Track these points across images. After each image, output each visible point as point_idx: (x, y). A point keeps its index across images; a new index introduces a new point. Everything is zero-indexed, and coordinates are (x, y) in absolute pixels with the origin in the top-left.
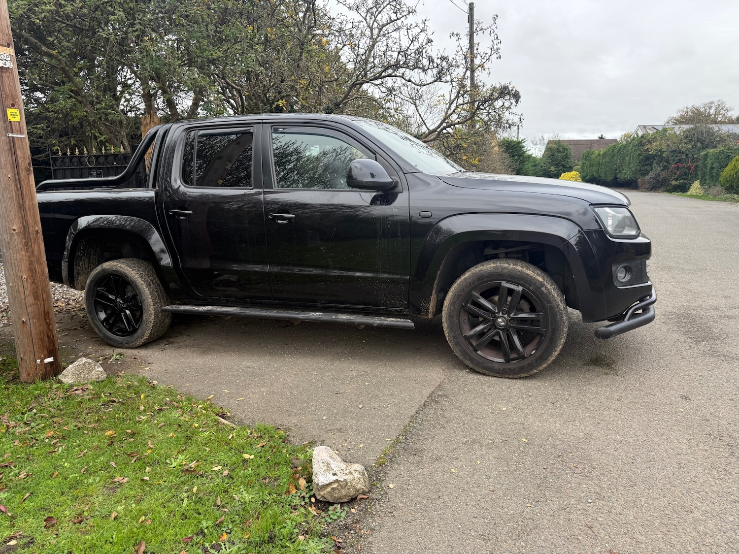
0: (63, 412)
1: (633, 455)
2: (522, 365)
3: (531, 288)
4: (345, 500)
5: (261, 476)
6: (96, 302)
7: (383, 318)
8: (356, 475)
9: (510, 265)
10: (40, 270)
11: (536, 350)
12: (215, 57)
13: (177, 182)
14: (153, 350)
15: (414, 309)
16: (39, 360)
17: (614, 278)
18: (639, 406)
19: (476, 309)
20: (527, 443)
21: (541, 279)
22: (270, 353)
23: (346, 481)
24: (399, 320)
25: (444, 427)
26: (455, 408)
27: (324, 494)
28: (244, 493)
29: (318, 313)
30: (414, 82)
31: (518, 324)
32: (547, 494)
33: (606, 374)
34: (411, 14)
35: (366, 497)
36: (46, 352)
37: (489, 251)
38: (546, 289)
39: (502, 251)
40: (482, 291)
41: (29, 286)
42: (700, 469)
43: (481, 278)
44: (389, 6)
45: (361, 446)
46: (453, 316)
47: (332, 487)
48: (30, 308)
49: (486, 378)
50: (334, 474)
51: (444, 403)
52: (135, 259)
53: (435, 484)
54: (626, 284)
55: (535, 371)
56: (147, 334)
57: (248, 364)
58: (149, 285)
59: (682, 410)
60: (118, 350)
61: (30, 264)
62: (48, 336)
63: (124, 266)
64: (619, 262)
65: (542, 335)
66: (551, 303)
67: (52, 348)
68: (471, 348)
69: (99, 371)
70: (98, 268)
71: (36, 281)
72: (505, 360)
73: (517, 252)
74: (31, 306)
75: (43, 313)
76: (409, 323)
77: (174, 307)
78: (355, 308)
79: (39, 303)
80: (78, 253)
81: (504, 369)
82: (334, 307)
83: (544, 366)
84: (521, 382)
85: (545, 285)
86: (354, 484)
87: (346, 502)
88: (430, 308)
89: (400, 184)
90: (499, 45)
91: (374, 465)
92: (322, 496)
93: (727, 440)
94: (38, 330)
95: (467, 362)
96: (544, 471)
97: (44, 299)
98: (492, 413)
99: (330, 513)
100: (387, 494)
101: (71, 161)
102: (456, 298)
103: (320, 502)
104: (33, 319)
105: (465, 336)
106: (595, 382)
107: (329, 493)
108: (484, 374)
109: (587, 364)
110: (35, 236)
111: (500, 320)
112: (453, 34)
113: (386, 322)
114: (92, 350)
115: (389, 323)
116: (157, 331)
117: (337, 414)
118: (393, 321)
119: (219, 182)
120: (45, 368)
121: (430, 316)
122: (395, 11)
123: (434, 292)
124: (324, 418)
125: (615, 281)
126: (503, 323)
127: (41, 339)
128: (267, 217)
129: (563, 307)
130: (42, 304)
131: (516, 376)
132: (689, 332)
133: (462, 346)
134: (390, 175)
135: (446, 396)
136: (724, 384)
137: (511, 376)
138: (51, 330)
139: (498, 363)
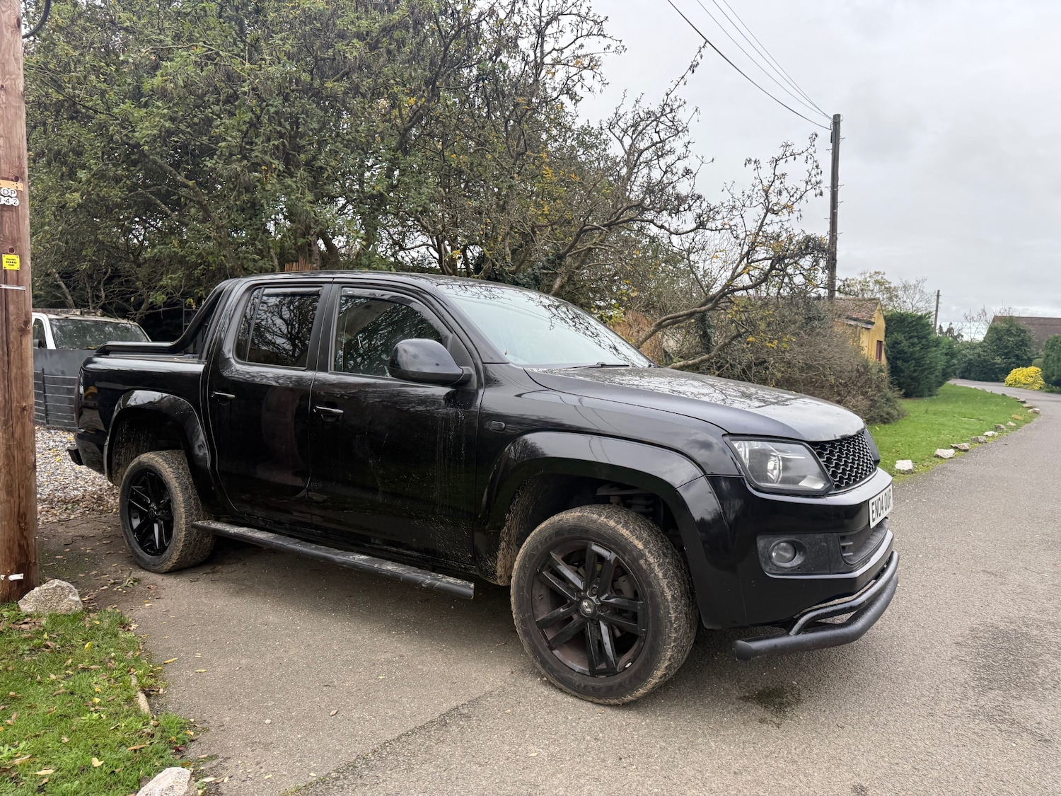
2: (610, 684)
3: (626, 558)
6: (131, 506)
7: (441, 576)
9: (600, 516)
10: (20, 458)
11: (633, 662)
13: (228, 353)
14: (182, 579)
16: (4, 576)
17: (762, 560)
19: (555, 582)
21: (640, 546)
24: (459, 581)
25: (410, 770)
26: (461, 740)
29: (362, 557)
30: (668, 227)
31: (610, 613)
33: (762, 721)
34: (681, 134)
36: (13, 566)
38: (646, 563)
39: (616, 492)
40: (566, 553)
41: (3, 477)
43: (562, 534)
45: (266, 777)
46: (523, 587)
51: (454, 727)
54: (793, 571)
55: (629, 698)
56: (175, 556)
57: (271, 618)
58: (185, 490)
61: (7, 449)
62: (19, 545)
63: (161, 460)
64: (776, 531)
65: (641, 639)
66: (652, 587)
67: (24, 561)
68: (546, 644)
69: (73, 601)
70: (135, 459)
71: (12, 472)
72: (590, 671)
74: (2, 503)
75: (16, 514)
77: (206, 524)
78: (409, 556)
79: (12, 500)
80: (119, 438)
81: (585, 686)
83: (642, 691)
84: (608, 711)
85: (645, 555)
88: (499, 570)
89: (475, 378)
94: (7, 535)
95: (539, 666)
97: (21, 495)
102: (527, 559)
105: (538, 621)
106: (730, 732)
108: (561, 690)
110: (19, 413)
111: (585, 604)
112: (750, 160)
113: (439, 583)
115: (442, 584)
116: (191, 554)
117: (291, 719)
118: (451, 583)
120: (10, 588)
121: (500, 582)
122: (657, 130)
123: (503, 544)
124: (268, 721)
125: (766, 564)
126: (589, 610)
127: (9, 548)
128: (312, 408)
129: (673, 596)
130: (17, 502)
131: (601, 701)
132: (990, 667)
133: (533, 637)
134: (459, 365)
135: (468, 717)
136: (960, 776)
137: (595, 700)
138: (25, 538)
139: (580, 675)
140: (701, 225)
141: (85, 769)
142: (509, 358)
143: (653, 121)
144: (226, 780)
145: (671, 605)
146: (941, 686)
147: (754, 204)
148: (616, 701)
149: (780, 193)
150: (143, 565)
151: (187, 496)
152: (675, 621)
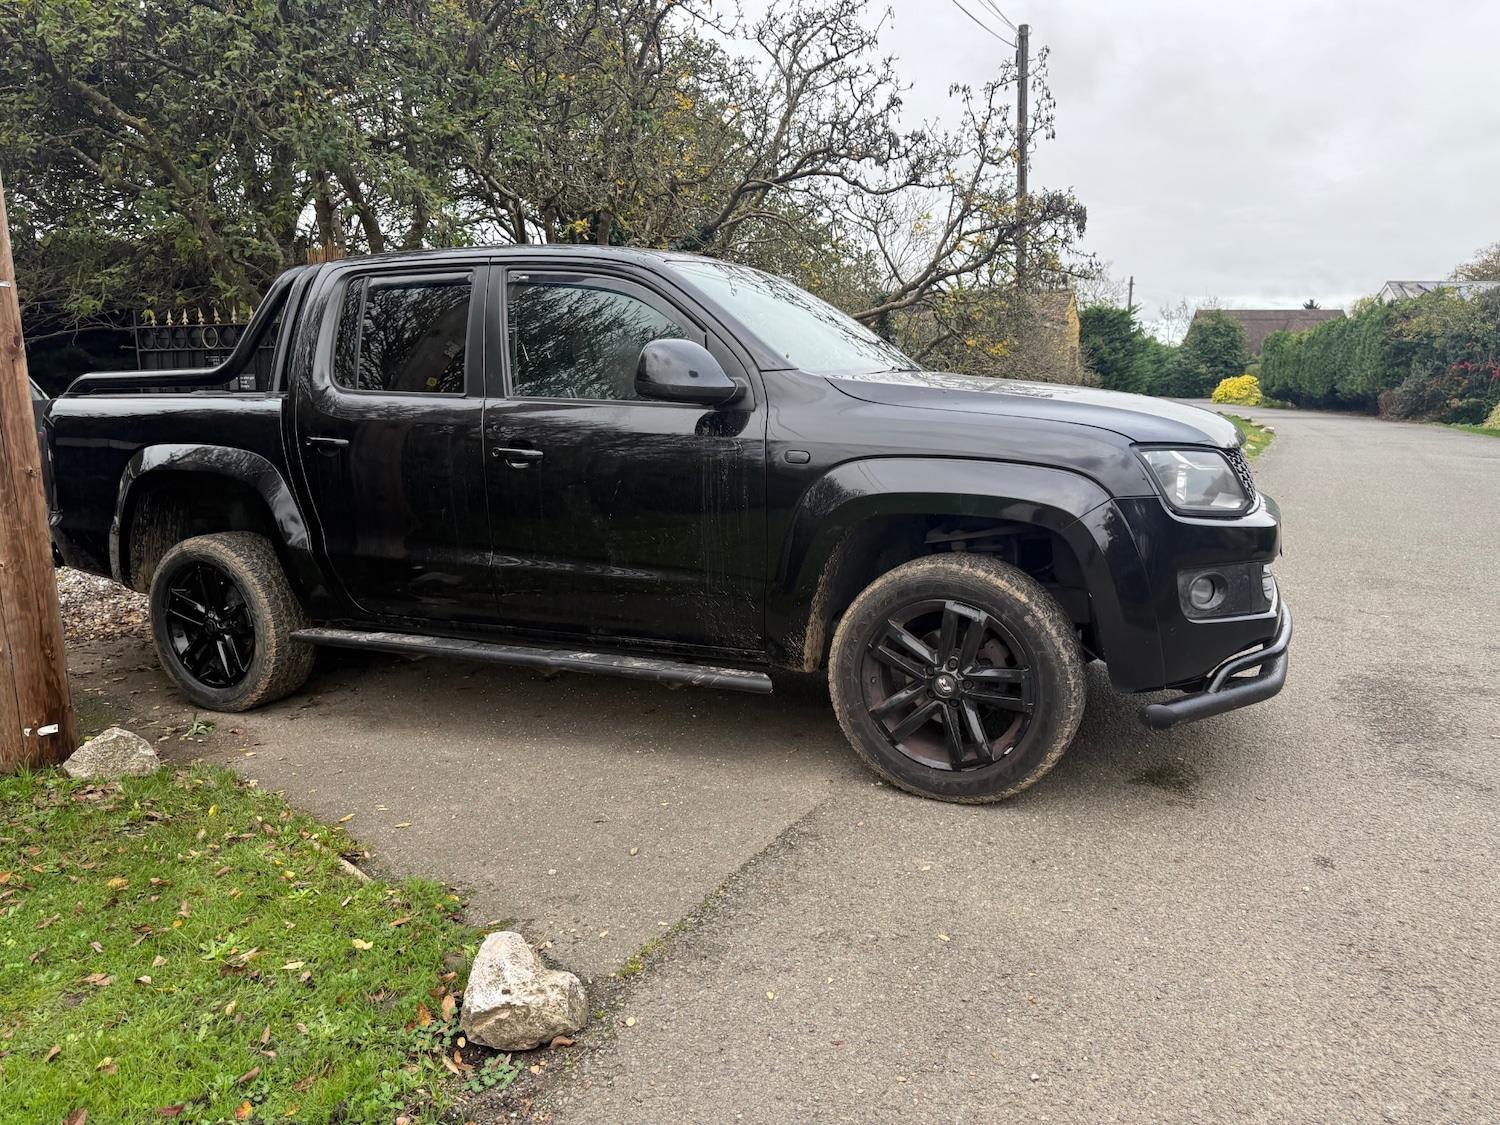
0: (47, 836)
1: (1165, 981)
2: (984, 776)
3: (1004, 616)
4: (526, 1047)
5: (373, 986)
6: (171, 620)
7: (713, 669)
8: (554, 996)
9: (962, 566)
10: (34, 550)
11: (1014, 747)
12: (450, 133)
13: (323, 378)
14: (275, 717)
15: (775, 652)
16: (29, 730)
17: (1182, 602)
18: (1217, 877)
19: (896, 657)
20: (947, 945)
21: (1023, 598)
22: (501, 734)
23: (526, 1006)
24: (744, 673)
25: (786, 902)
26: (826, 862)
27: (481, 1032)
28: (324, 1020)
29: (586, 655)
30: (864, 185)
31: (978, 690)
32: (950, 1055)
33: (1170, 803)
34: (866, 47)
35: (568, 1042)
36: (41, 713)
37: (936, 537)
38: (1033, 620)
39: (959, 536)
40: (909, 619)
41: (11, 582)
42: (1301, 1022)
43: (905, 594)
44: (824, 30)
45: (602, 935)
46: (849, 669)
47: (497, 1017)
48: (11, 626)
49: (913, 802)
50: (506, 992)
51: (806, 849)
52: (246, 533)
53: (723, 1023)
54: (1213, 614)
55: (1013, 791)
56: (262, 685)
57: (447, 753)
58: (268, 587)
59: (1307, 889)
60: (207, 716)
61: (12, 538)
62: (48, 683)
63: (221, 547)
64: (1194, 566)
65: (1026, 716)
66: (1043, 648)
67: (55, 706)
68: (884, 738)
69: (146, 756)
70: (174, 549)
71: (25, 573)
72: (952, 765)
73: (995, 540)
74: (13, 621)
75: (38, 636)
76: (764, 681)
77: (313, 633)
78: (660, 647)
79: (29, 616)
80: (138, 519)
81: (948, 785)
82: (619, 642)
83: (1030, 781)
84: (983, 812)
85: (1031, 610)
86: (544, 1013)
87: (527, 1051)
88: (807, 651)
89: (750, 394)
90: (1051, 111)
91: (613, 975)
92: (478, 1037)
93: (1385, 958)
94: (27, 669)
95: (877, 767)
96: (962, 1005)
97: (42, 607)
98: (898, 876)
99: (484, 1071)
100: (616, 1037)
101: (173, 336)
102: (854, 632)
103: (476, 1047)
104: (17, 648)
105: (873, 711)
106: (1141, 819)
107: (491, 1029)
108: (909, 793)
109: (1137, 782)
110: (24, 481)
111: (942, 681)
112: (957, 87)
113: (718, 677)
114: (158, 714)
115: (723, 679)
116: (284, 681)
117: (581, 865)
118: (734, 676)
119: (428, 383)
120: (41, 746)
121: (807, 668)
122: (834, 41)
123: (813, 617)
124: (552, 871)
125: (1186, 607)
126: (948, 688)
127: (33, 689)
128: (488, 453)
129: (1070, 658)
130: (37, 618)
131: (972, 800)
132: (1384, 720)
133: (867, 732)
134: (729, 374)
135: (816, 837)
136: (1421, 835)
137: (963, 800)
138: (54, 670)
139: (938, 772)
140: (914, 180)
141: (352, 953)
142: (793, 362)
143: (821, 28)
144: (549, 945)
145: (1070, 669)
146: (1343, 745)
147: (964, 151)
148: (992, 798)
149: (1000, 134)
150: (202, 702)
151: (272, 596)
152: (1075, 688)
